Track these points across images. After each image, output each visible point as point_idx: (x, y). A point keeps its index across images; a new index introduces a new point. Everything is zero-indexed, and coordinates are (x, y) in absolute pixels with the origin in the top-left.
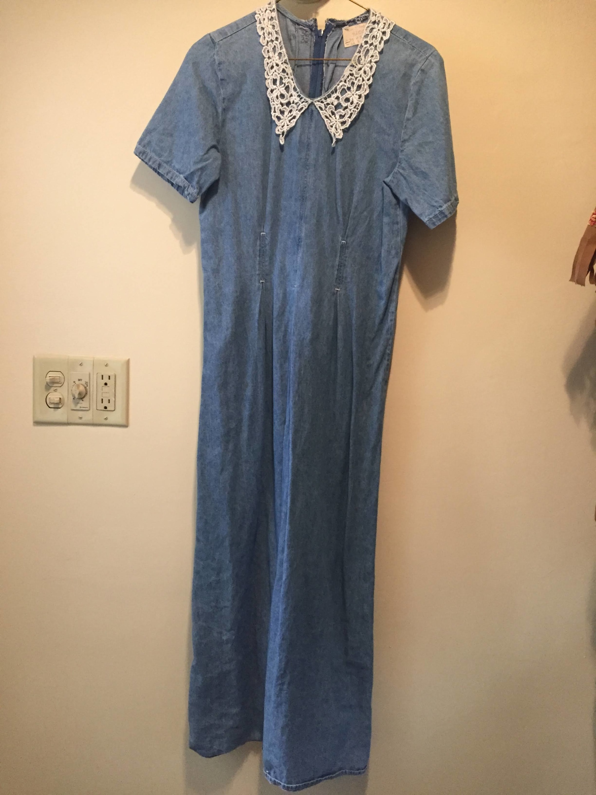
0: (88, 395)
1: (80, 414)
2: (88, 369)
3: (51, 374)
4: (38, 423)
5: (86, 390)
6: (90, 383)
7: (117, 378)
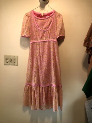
1: (11, 64)
2: (12, 57)
4: (5, 65)
5: (12, 60)
7: (16, 58)
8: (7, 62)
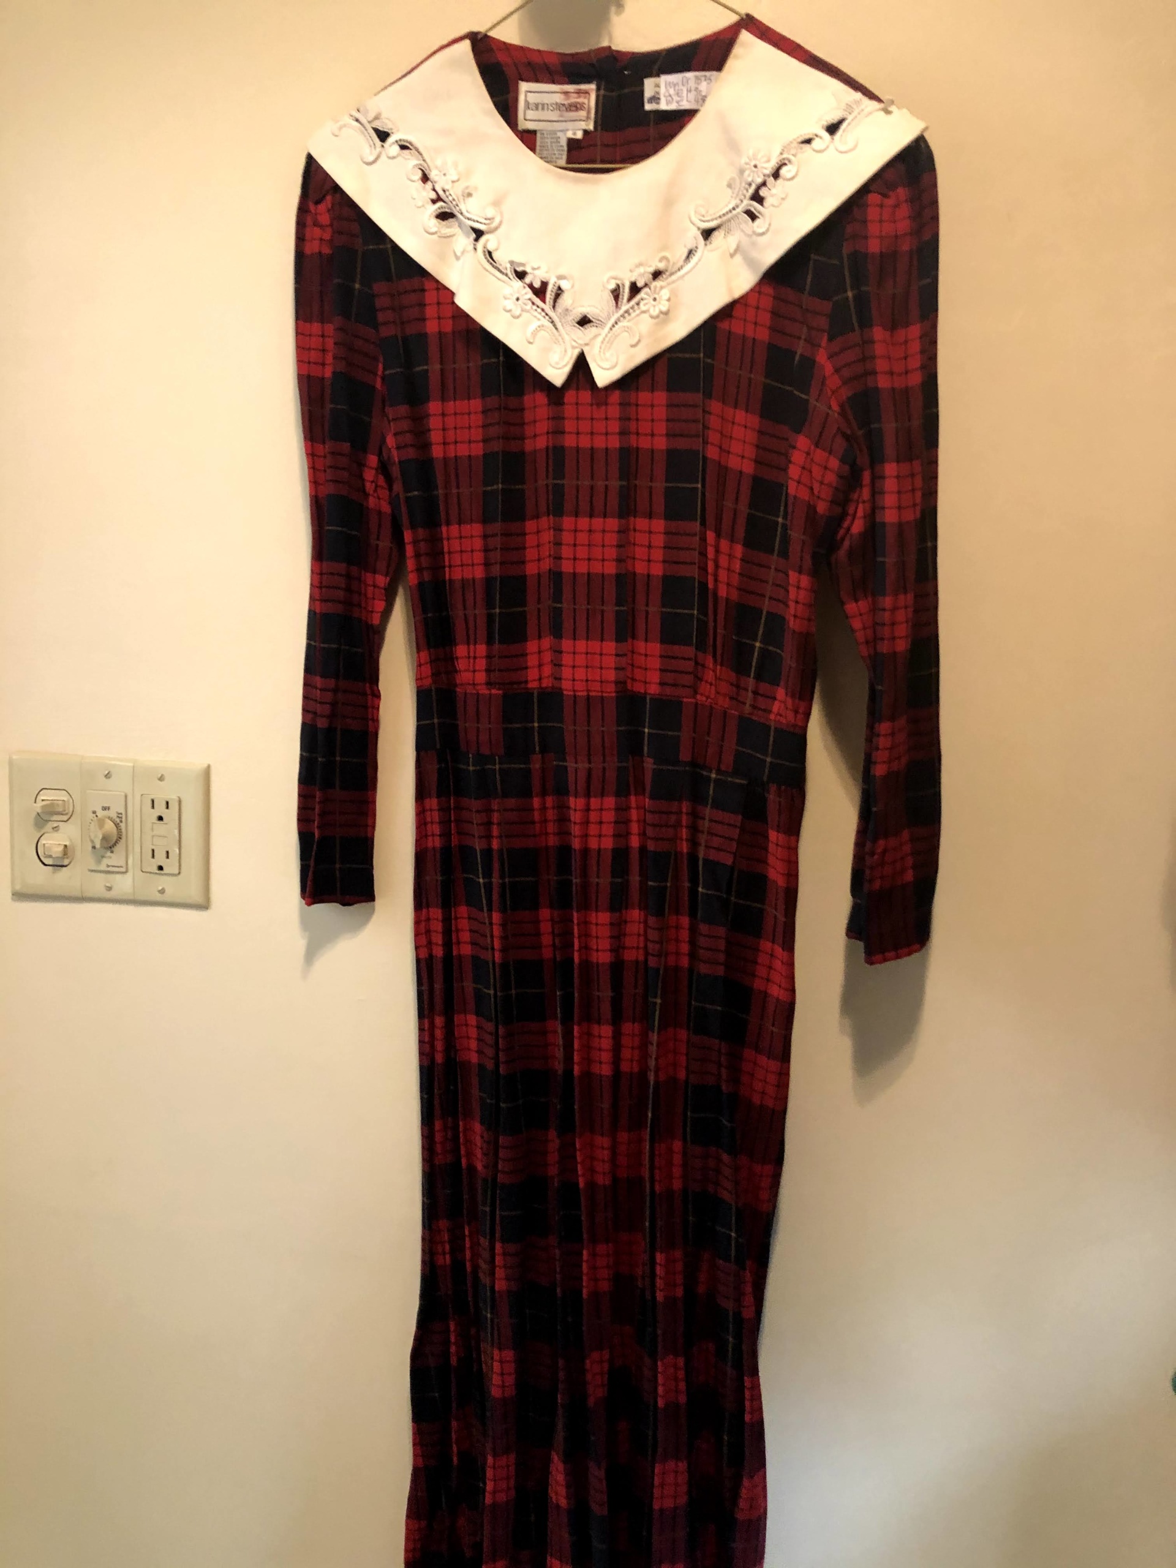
0: (123, 841)
2: (122, 785)
3: (45, 795)
4: (20, 896)
6: (126, 815)
7: (183, 804)
8: (50, 856)
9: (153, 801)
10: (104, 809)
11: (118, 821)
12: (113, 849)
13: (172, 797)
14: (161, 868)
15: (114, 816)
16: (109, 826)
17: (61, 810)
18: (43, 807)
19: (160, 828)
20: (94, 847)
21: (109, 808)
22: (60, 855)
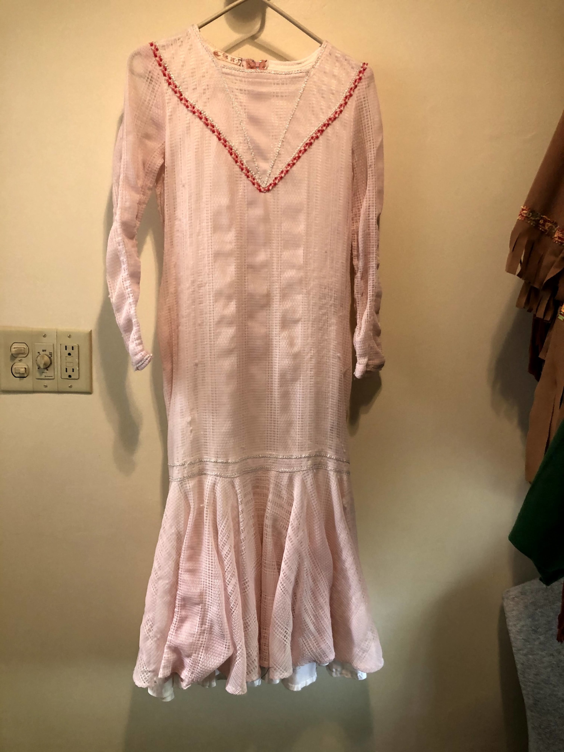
0: (52, 365)
1: (46, 382)
2: (51, 340)
3: (15, 345)
4: (4, 392)
5: (51, 361)
6: (54, 352)
7: (80, 348)
8: (19, 373)
9: (66, 347)
10: (43, 351)
11: (50, 356)
12: (48, 369)
13: (75, 345)
14: (70, 376)
15: (48, 354)
16: (46, 359)
17: (23, 352)
18: (16, 351)
19: (69, 359)
20: (39, 368)
21: (45, 351)
22: (24, 372)
